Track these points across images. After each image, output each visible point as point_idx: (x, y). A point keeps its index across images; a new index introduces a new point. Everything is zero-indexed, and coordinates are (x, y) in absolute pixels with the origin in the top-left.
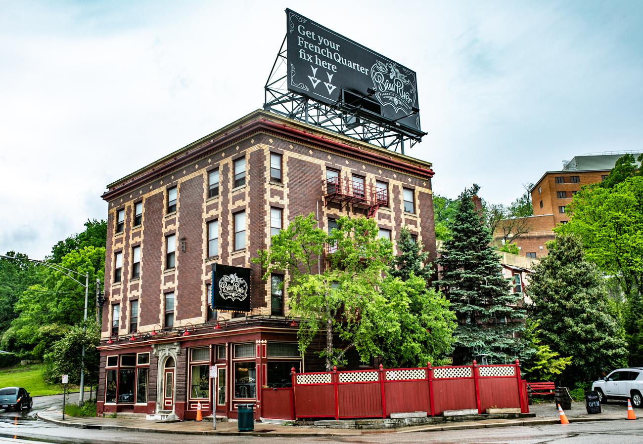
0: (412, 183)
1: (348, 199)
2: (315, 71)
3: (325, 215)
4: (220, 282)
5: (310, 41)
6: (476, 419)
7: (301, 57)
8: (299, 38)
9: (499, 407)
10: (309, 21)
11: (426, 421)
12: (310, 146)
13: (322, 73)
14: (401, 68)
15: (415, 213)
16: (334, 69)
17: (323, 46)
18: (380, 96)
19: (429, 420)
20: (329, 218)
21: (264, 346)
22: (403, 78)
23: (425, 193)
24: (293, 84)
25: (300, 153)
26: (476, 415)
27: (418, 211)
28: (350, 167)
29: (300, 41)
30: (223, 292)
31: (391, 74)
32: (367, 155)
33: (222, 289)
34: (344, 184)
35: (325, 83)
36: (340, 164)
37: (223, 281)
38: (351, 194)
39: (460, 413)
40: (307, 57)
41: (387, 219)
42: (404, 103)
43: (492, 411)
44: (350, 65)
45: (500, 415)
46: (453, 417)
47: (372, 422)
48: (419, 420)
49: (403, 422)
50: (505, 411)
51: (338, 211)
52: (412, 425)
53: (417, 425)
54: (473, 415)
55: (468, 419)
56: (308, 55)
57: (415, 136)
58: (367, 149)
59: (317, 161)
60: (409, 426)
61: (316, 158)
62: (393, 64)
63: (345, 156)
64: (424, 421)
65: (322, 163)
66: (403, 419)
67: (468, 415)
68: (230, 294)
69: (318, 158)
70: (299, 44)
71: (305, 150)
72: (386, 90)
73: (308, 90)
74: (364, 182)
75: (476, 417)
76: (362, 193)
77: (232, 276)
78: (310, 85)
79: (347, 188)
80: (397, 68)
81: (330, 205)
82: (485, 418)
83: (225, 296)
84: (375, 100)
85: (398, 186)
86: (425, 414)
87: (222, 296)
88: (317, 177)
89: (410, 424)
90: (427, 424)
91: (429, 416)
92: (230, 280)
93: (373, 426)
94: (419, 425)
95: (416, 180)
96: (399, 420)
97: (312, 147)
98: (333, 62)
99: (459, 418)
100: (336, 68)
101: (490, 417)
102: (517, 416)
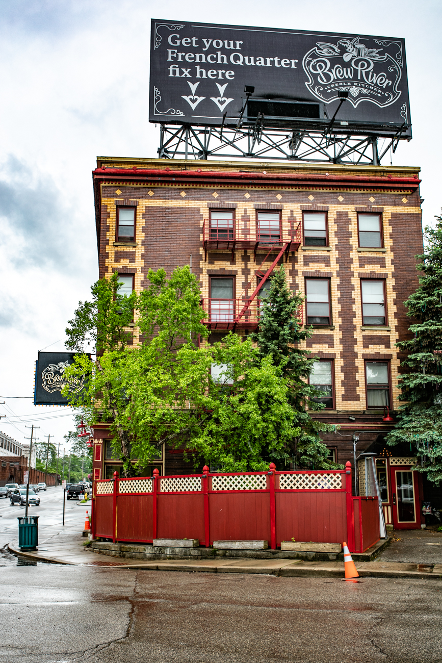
0: (376, 203)
1: (246, 244)
2: (193, 87)
3: (205, 272)
4: (44, 372)
5: (191, 49)
6: (257, 557)
7: (171, 75)
8: (170, 51)
9: (298, 540)
10: (188, 24)
11: (190, 555)
12: (180, 186)
13: (207, 88)
14: (369, 41)
15: (383, 246)
16: (230, 76)
17: (212, 50)
18: (321, 92)
19: (195, 552)
20: (210, 276)
21: (98, 448)
22: (374, 54)
23: (405, 214)
24: (156, 112)
25: (166, 199)
26: (262, 550)
27: (388, 243)
28: (253, 202)
29: (170, 55)
30: (47, 384)
31: (345, 55)
32: (278, 179)
33: (47, 380)
34: (240, 225)
35: (213, 99)
36: (234, 201)
37: (47, 371)
38: (252, 237)
39: (237, 545)
40: (181, 73)
41: (322, 263)
42: (373, 90)
43: (285, 545)
44: (261, 62)
45: (300, 553)
46: (225, 550)
47: (135, 549)
48: (181, 552)
49: (164, 553)
50: (309, 547)
51: (228, 263)
52: (173, 559)
53: (179, 559)
54: (254, 550)
55: (246, 556)
56: (184, 70)
57: (394, 133)
58: (286, 171)
59: (193, 204)
60: (170, 558)
61: (192, 200)
62: (351, 40)
63: (243, 188)
64: (188, 553)
65: (202, 206)
66: (165, 547)
67: (247, 549)
68: (59, 386)
69: (195, 199)
70: (170, 59)
71: (173, 193)
72: (334, 79)
73: (182, 115)
74: (281, 217)
75: (259, 553)
76: (278, 233)
77: (61, 364)
78: (185, 107)
79: (246, 231)
80: (361, 42)
81: (213, 257)
82: (272, 556)
83: (51, 389)
84: (311, 98)
85: (347, 213)
86: (190, 543)
87: (47, 389)
88: (193, 225)
89: (172, 556)
90: (191, 558)
91: (195, 547)
92: (59, 369)
93: (135, 555)
94: (181, 559)
95: (386, 198)
96: (161, 549)
97: (184, 187)
98: (229, 67)
99: (234, 553)
100: (233, 73)
101: (280, 555)
102: (331, 557)
